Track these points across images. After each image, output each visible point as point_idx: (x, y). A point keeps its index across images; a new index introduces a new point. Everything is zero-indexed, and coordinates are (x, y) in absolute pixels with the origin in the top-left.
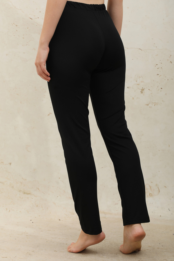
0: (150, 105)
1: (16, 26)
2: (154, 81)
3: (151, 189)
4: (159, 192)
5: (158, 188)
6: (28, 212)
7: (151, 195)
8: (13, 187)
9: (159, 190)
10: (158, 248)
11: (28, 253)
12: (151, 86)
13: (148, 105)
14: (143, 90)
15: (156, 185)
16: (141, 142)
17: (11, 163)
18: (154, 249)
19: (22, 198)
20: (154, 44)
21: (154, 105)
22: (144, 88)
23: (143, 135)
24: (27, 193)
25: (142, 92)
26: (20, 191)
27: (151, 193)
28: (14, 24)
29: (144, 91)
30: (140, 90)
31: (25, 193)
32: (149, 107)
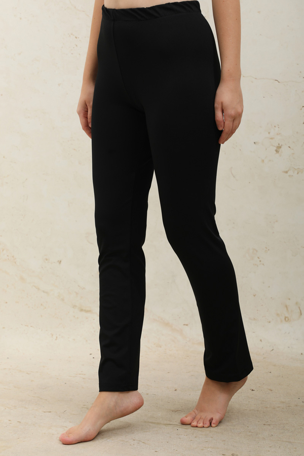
0: (290, 173)
1: (76, 38)
2: (297, 133)
3: (287, 309)
4: (301, 314)
5: (299, 308)
6: (87, 341)
7: (287, 319)
8: (63, 300)
9: (301, 311)
10: (297, 405)
12: (294, 142)
13: (286, 172)
14: (279, 147)
15: (297, 303)
16: (273, 233)
17: (61, 261)
18: (289, 406)
19: (78, 318)
20: (300, 72)
21: (296, 172)
22: (280, 145)
23: (277, 221)
24: (85, 310)
25: (277, 151)
26: (74, 306)
27: (287, 315)
28: (72, 34)
29: (280, 150)
30: (275, 148)
31: (82, 310)
32: (289, 176)
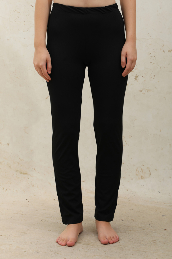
0: (143, 91)
1: (18, 12)
2: (147, 68)
3: (142, 171)
4: (150, 174)
5: (149, 170)
6: (24, 191)
7: (142, 177)
8: (10, 167)
9: (150, 172)
10: (148, 229)
11: (23, 232)
12: (145, 74)
13: (141, 91)
15: (148, 168)
16: (134, 126)
17: (9, 144)
18: (144, 230)
19: (19, 178)
20: (148, 33)
21: (147, 91)
22: (137, 75)
23: (136, 120)
24: (23, 173)
25: (136, 79)
26: (17, 171)
27: (142, 175)
28: (15, 10)
29: (138, 78)
30: (135, 77)
31: (21, 173)
32: (143, 93)
